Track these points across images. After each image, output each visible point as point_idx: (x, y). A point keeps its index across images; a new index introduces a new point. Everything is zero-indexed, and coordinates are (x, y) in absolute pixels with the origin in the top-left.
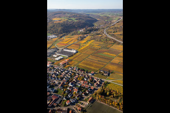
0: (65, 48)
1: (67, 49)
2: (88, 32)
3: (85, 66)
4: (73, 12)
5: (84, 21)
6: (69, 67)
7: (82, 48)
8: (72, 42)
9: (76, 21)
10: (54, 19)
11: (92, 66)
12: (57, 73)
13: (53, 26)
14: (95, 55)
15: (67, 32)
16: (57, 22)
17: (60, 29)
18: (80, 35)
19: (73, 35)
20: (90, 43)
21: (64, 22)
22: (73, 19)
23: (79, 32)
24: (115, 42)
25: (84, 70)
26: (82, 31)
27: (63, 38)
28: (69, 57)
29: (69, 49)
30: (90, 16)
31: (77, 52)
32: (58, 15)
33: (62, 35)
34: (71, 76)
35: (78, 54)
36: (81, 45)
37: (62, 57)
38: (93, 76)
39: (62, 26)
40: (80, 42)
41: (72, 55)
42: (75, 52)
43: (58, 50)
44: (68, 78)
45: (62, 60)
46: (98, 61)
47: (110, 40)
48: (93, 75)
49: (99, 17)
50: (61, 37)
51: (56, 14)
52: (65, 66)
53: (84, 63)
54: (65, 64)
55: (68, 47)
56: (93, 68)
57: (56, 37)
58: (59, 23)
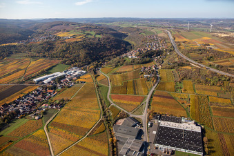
17: (82, 54)
33: (92, 66)
39: (84, 47)
57: (84, 72)
58: (77, 42)
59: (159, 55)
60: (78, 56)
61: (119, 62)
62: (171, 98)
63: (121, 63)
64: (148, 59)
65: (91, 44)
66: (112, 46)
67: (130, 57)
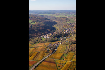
59: (66, 36)
61: (37, 40)
62: (55, 63)
63: (38, 41)
64: (56, 39)
66: (39, 31)
67: (45, 37)
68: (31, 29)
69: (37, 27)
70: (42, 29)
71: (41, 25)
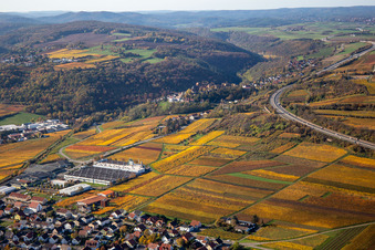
0: (98, 160)
1: (109, 161)
2: (203, 103)
3: (172, 208)
4: (149, 23)
5: (193, 63)
6: (111, 212)
7: (169, 159)
8: (131, 141)
9: (154, 61)
10: (53, 55)
11: (198, 207)
12: (68, 226)
13: (53, 83)
14: (217, 177)
15: (111, 108)
16: (69, 67)
17: (80, 94)
18: (168, 118)
19: (137, 117)
20: (202, 140)
21: (101, 66)
22: (146, 53)
23: (164, 106)
24: (306, 134)
25: (166, 220)
26: (177, 98)
27: (92, 130)
28: (114, 184)
29: (115, 162)
30: (230, 41)
31: (147, 171)
32: (75, 38)
33: (88, 119)
34: (117, 234)
35: (152, 175)
36: (168, 149)
37: (85, 186)
38: (195, 234)
39: (90, 81)
40: (166, 139)
41: (127, 181)
42: (137, 169)
43: (72, 165)
44: (105, 238)
45: (86, 195)
46: (225, 194)
47: (288, 126)
48: (196, 230)
49: (274, 43)
50: (86, 127)
51: (67, 33)
52: (97, 210)
53: (168, 202)
54: (98, 203)
55: (113, 158)
56: (199, 213)
57: (64, 126)
58: (80, 70)
60: (71, 98)
65: (113, 75)
68: (138, 78)
69: (161, 73)
70: (180, 81)
71: (180, 67)
